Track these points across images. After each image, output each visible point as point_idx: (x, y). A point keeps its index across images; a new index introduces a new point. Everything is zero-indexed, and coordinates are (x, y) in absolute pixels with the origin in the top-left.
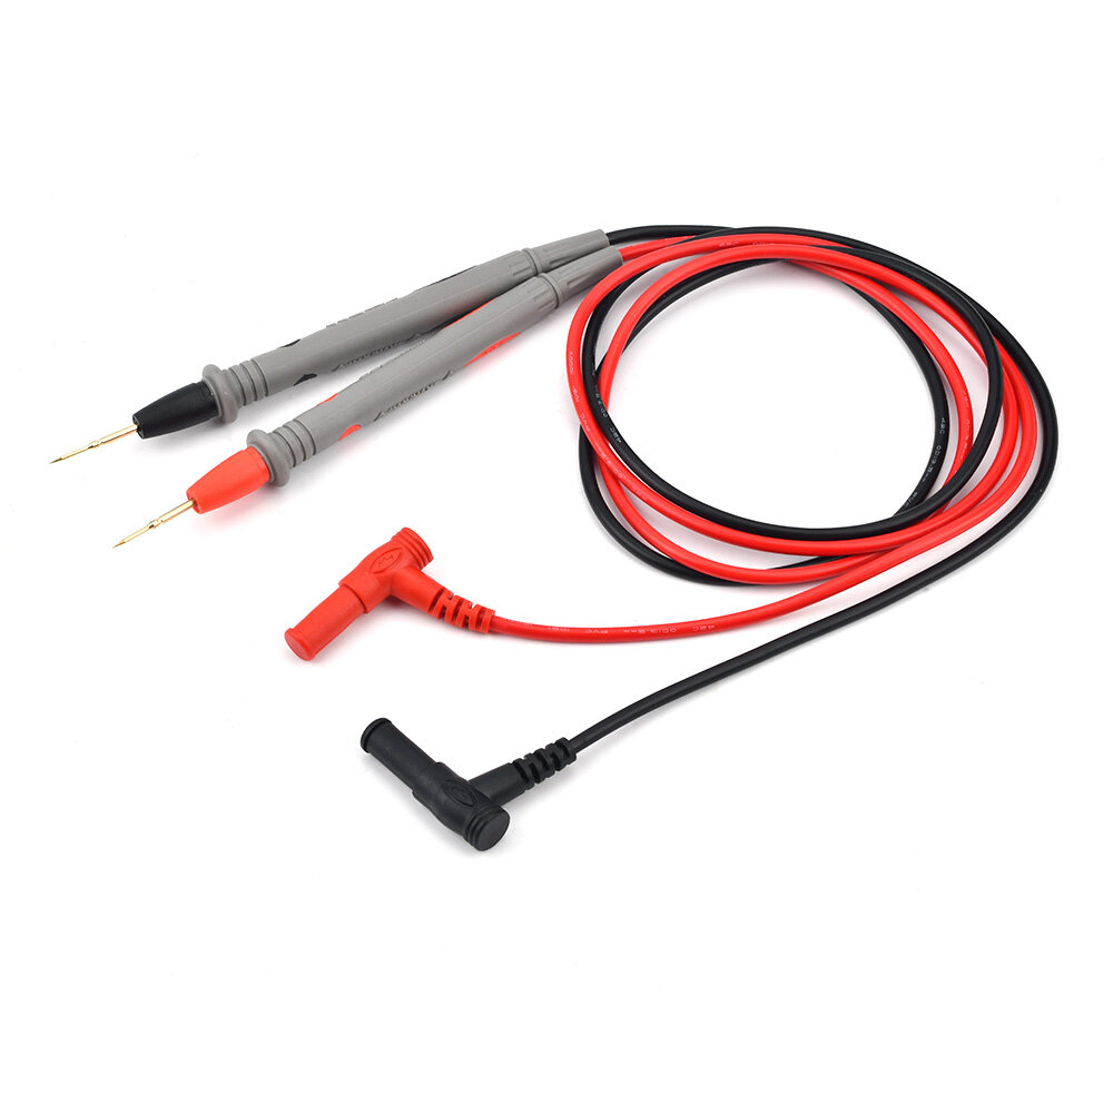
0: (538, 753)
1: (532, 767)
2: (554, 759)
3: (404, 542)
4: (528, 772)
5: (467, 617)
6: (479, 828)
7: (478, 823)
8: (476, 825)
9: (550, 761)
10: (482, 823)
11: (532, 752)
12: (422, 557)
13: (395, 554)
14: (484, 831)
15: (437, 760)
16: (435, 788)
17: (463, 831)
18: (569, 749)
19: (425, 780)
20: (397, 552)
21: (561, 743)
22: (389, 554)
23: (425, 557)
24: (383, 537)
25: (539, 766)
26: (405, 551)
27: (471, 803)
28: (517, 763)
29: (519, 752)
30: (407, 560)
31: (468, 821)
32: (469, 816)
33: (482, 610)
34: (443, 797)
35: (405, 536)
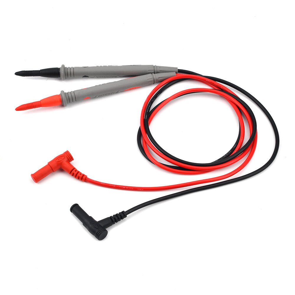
0: (117, 215)
1: (115, 218)
2: (121, 216)
3: (66, 154)
4: (113, 220)
5: (79, 177)
6: (99, 234)
7: (99, 233)
8: (98, 234)
9: (119, 217)
10: (100, 233)
11: (115, 214)
12: (70, 159)
13: (63, 157)
14: (100, 235)
15: (90, 216)
16: (88, 223)
17: (95, 235)
18: (125, 214)
19: (86, 221)
20: (64, 157)
21: (123, 212)
22: (61, 157)
23: (71, 159)
24: (61, 152)
25: (116, 218)
26: (66, 158)
27: (97, 227)
28: (111, 217)
29: (112, 214)
30: (66, 160)
31: (96, 233)
32: (97, 231)
33: (84, 175)
34: (90, 226)
35: (67, 153)
